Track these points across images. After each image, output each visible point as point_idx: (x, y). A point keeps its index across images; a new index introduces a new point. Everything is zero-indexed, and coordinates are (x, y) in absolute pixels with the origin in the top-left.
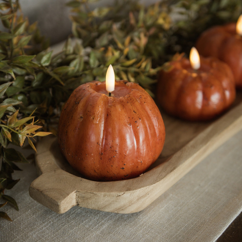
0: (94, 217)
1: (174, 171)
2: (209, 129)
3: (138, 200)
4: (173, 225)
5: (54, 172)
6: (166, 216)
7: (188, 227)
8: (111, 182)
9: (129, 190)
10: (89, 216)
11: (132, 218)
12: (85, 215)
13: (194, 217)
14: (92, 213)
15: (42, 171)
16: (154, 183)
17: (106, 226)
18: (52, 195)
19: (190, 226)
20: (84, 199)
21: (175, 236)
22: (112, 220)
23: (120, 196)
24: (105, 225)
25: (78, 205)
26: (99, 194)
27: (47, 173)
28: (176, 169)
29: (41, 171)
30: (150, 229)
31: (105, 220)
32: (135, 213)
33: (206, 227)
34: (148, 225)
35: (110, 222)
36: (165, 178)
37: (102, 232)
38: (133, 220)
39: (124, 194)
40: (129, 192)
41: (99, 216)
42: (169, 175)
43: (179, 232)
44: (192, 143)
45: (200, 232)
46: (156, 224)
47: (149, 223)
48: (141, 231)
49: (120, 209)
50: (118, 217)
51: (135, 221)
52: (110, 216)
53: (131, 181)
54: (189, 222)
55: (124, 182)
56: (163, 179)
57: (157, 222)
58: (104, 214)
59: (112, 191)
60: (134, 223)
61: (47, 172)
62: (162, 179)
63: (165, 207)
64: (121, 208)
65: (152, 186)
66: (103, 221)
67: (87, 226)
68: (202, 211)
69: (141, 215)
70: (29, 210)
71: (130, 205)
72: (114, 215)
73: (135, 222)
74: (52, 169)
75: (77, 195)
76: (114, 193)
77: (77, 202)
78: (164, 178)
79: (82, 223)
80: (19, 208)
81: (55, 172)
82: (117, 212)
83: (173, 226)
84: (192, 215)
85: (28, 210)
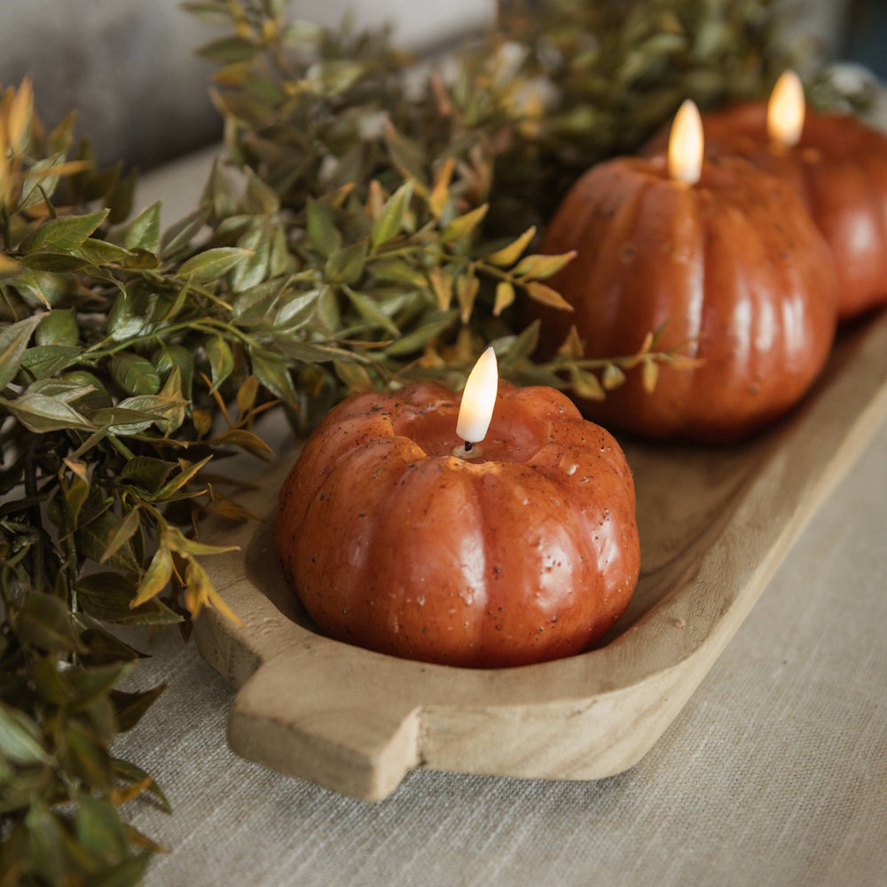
0: (467, 808)
1: (731, 609)
2: (778, 465)
3: (636, 722)
4: (758, 806)
5: (305, 652)
6: (719, 779)
7: (810, 806)
8: (535, 668)
9: (606, 687)
10: (447, 805)
11: (604, 796)
12: (431, 803)
13: (817, 771)
14: (453, 794)
15: (259, 653)
16: (685, 658)
17: (525, 833)
18: (336, 731)
19: (817, 801)
20: (447, 737)
21: (780, 841)
22: (539, 812)
23: (579, 712)
24: (521, 832)
25: (423, 763)
26: (505, 712)
27: (280, 656)
28: (735, 604)
29: (255, 651)
30: (684, 830)
31: (510, 813)
32: (607, 779)
33: (875, 801)
34: (671, 813)
35: (534, 819)
36: (710, 637)
37: (520, 857)
38: (610, 802)
39: (595, 706)
40: (608, 695)
41: (486, 803)
42: (719, 625)
43: (787, 826)
44: (744, 513)
45: (859, 820)
46: (697, 808)
47: (673, 809)
48: (657, 839)
49: (575, 762)
50: (552, 799)
51: (619, 805)
52: (523, 797)
53: (598, 656)
54: (806, 790)
55: (578, 664)
56: (706, 642)
57: (696, 800)
58: (500, 794)
59: (550, 698)
60: (619, 813)
61: (279, 653)
62: (703, 641)
63: (701, 748)
64: (581, 761)
65: (677, 667)
66: (507, 819)
67: (457, 843)
68: (833, 747)
69: (632, 784)
70: (217, 810)
71: (610, 747)
72: (535, 793)
73: (620, 809)
74: (294, 642)
75: (421, 727)
76: (560, 706)
77: (421, 755)
78: (707, 636)
79: (435, 832)
80: (173, 806)
81: (309, 651)
82: (567, 775)
83: (760, 809)
84: (804, 764)
85: (212, 809)
